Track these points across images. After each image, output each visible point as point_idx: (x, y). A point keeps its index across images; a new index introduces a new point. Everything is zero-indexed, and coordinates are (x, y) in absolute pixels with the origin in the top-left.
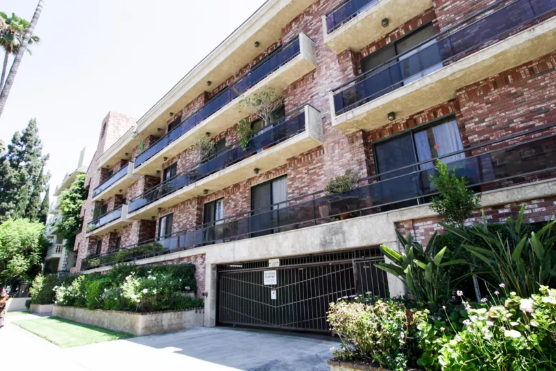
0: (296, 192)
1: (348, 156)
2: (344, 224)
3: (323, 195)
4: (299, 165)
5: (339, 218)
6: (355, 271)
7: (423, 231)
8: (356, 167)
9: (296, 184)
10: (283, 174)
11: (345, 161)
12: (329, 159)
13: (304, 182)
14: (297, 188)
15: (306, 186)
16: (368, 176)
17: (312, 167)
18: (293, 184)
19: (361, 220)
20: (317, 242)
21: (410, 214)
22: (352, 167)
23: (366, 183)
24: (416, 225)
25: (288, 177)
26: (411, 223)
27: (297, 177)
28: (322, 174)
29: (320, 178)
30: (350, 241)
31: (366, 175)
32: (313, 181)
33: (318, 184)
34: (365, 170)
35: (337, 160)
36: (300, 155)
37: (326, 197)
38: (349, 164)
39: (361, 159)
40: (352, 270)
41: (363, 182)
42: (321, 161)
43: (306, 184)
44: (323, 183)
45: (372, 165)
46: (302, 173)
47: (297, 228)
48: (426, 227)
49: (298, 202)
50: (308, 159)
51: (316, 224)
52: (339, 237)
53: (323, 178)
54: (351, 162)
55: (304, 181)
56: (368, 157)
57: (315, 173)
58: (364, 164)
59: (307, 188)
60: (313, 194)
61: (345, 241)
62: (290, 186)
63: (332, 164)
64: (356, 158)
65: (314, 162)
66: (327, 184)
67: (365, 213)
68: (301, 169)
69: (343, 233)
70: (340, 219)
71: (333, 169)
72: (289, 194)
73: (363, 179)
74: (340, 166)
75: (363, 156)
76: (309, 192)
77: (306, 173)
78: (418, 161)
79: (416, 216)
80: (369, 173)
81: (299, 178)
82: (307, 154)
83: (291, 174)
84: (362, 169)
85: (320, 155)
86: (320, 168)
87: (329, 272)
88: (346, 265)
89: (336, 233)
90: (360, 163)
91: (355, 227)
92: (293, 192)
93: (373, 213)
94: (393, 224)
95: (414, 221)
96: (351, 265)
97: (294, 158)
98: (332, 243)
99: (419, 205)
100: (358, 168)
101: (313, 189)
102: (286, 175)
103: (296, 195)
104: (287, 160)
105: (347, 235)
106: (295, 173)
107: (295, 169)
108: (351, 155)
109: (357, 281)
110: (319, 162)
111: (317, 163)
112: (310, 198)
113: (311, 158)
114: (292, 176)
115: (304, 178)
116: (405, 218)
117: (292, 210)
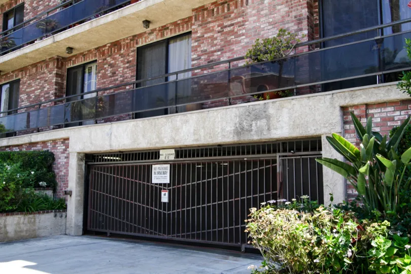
0: (202, 57)
1: (283, 9)
2: (271, 105)
3: (242, 64)
4: (210, 20)
5: (262, 97)
6: (279, 170)
7: (379, 120)
8: (292, 27)
9: (204, 47)
10: (185, 31)
11: (277, 16)
12: (254, 12)
13: (216, 45)
14: (204, 52)
15: (219, 50)
16: (309, 40)
17: (229, 23)
18: (199, 46)
19: (294, 102)
20: (230, 128)
21: (364, 97)
22: (287, 26)
23: (305, 49)
24: (371, 111)
25: (193, 36)
26: (364, 108)
27: (206, 36)
28: (243, 35)
29: (239, 39)
30: (276, 129)
31: (306, 39)
32: (229, 43)
33: (235, 48)
34: (306, 32)
35: (266, 15)
36: (213, 4)
37: (247, 66)
38: (283, 22)
39: (300, 15)
40: (275, 168)
41: (300, 48)
42: (242, 14)
43: (219, 47)
44: (244, 47)
45: (316, 25)
46: (213, 31)
47: (202, 108)
48: (384, 115)
49: (205, 72)
50: (223, 11)
51: (230, 104)
52: (262, 123)
53: (244, 40)
54: (287, 19)
55: (215, 42)
56: (311, 13)
57: (232, 33)
58: (305, 23)
59: (219, 53)
60: (229, 62)
61: (269, 129)
62: (194, 49)
63: (258, 20)
64: (294, 14)
65: (233, 15)
66: (251, 48)
67: (300, 92)
68: (211, 25)
69: (268, 118)
70: (265, 99)
71: (260, 27)
72: (193, 60)
73: (302, 44)
74: (270, 24)
75: (305, 12)
76: (222, 59)
77: (219, 32)
78: (382, 23)
79: (372, 100)
80: (311, 36)
81: (209, 37)
82: (223, 4)
83: (197, 32)
84: (301, 30)
85: (242, 6)
86: (241, 25)
87: (243, 169)
88: (268, 162)
89: (257, 118)
90: (299, 22)
91: (285, 111)
92: (199, 58)
93: (311, 93)
94: (338, 109)
95: (368, 106)
96: (274, 161)
97: (203, 9)
98: (252, 130)
99: (378, 85)
100: (296, 27)
101: (228, 54)
102: (190, 33)
103: (203, 62)
104: (193, 10)
105: (273, 121)
106: (203, 30)
107: (204, 24)
108: (287, 9)
109: (281, 184)
110: (240, 17)
111: (236, 18)
112: (223, 67)
113: (229, 9)
114: (199, 35)
115: (216, 39)
116: (356, 102)
117: (196, 83)
